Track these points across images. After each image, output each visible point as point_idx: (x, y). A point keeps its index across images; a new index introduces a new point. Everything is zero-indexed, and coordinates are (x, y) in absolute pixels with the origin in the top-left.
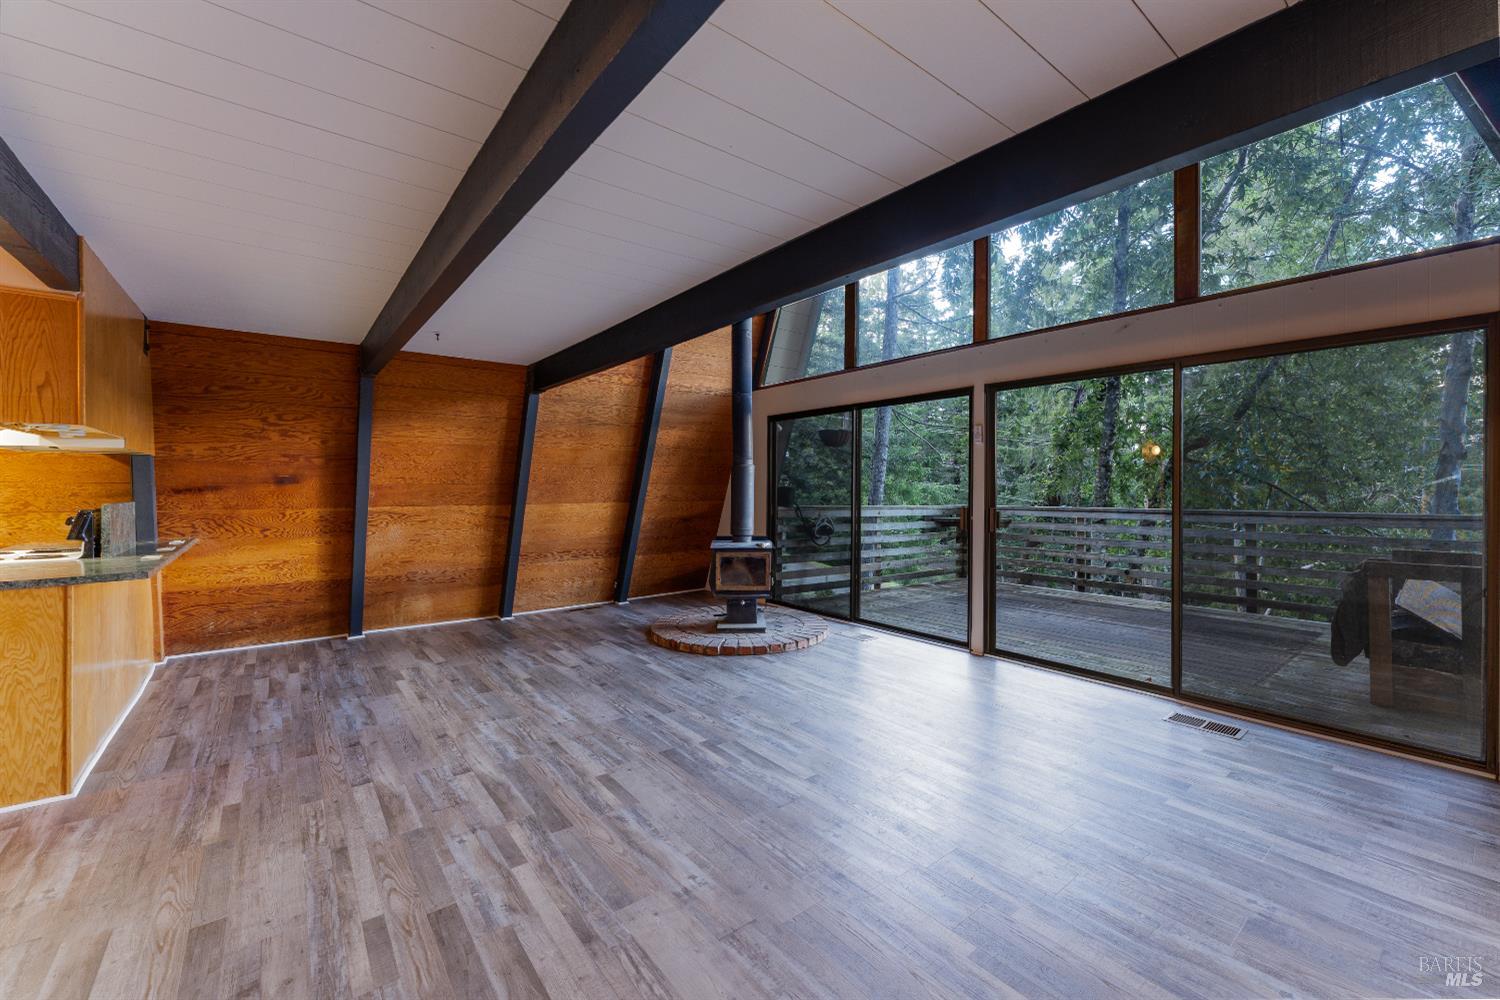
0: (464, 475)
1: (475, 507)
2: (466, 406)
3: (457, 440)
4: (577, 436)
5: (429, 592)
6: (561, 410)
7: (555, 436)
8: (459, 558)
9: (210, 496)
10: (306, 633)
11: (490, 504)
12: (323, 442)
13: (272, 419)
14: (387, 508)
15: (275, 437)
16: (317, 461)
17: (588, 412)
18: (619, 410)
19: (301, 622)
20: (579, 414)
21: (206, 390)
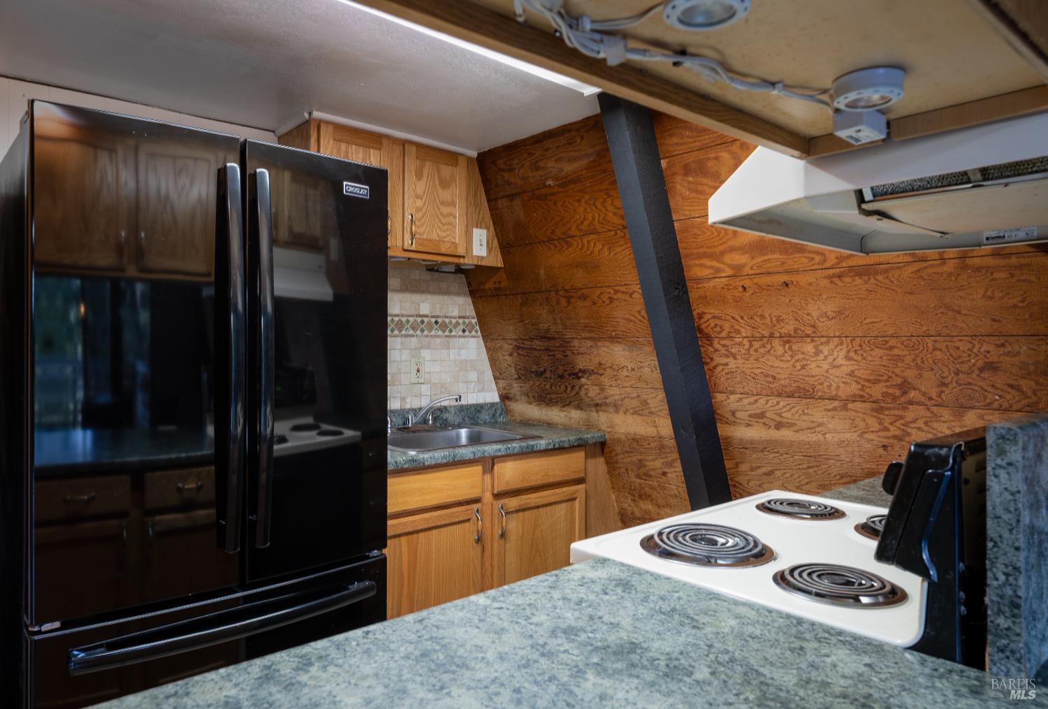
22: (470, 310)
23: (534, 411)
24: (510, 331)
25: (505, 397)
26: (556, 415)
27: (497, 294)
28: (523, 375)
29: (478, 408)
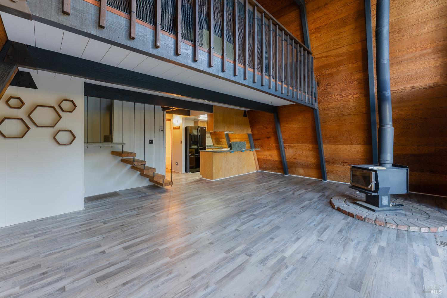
0: (304, 136)
1: (309, 145)
2: (299, 116)
3: (299, 126)
4: (338, 120)
5: (302, 168)
6: (330, 112)
7: (330, 121)
8: (308, 159)
9: (259, 141)
10: (278, 172)
11: (313, 144)
12: (273, 129)
13: (264, 125)
14: (288, 144)
15: (265, 129)
16: (273, 133)
17: (341, 111)
18: (355, 108)
19: (278, 169)
20: (337, 113)
21: (255, 121)
22: (210, 136)
23: (216, 145)
24: (214, 138)
25: (213, 144)
26: (218, 146)
27: (213, 134)
28: (215, 142)
29: (211, 145)
